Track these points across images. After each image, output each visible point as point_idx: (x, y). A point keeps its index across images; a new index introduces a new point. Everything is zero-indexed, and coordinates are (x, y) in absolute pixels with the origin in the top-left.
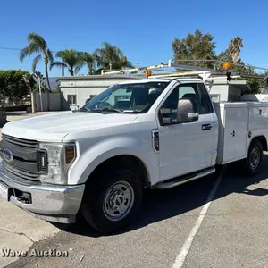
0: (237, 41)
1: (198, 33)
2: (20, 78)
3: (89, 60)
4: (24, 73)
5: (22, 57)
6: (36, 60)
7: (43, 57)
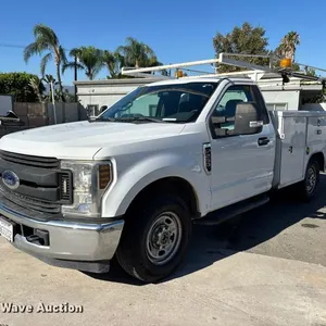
0: (292, 37)
1: (246, 25)
2: (26, 82)
3: (110, 60)
4: (31, 76)
5: (27, 56)
6: (45, 60)
7: (54, 55)
